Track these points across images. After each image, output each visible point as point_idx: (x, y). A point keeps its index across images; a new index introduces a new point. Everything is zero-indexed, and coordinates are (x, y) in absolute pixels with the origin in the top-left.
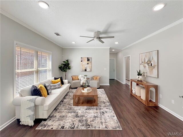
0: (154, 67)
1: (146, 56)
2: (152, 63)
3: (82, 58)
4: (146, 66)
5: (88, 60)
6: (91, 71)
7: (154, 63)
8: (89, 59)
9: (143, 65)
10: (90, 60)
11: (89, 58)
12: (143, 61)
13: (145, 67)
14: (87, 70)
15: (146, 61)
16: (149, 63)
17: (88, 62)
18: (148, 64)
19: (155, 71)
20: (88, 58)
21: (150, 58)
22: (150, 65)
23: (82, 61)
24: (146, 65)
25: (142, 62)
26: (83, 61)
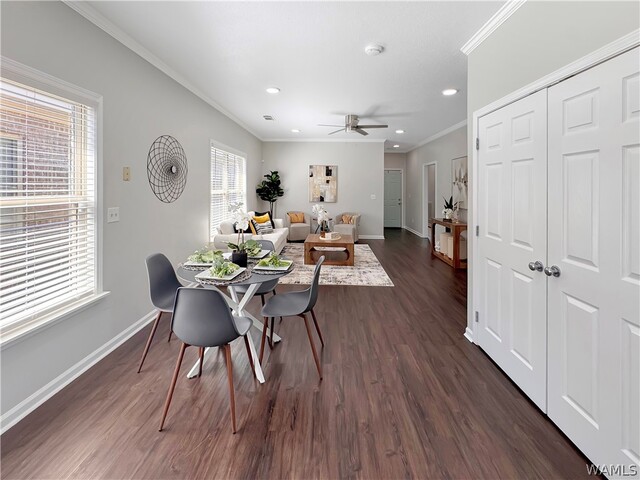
1: (462, 165)
6: (335, 201)
8: (331, 171)
9: (457, 184)
10: (334, 172)
11: (330, 168)
12: (458, 176)
13: (460, 189)
14: (326, 199)
15: (462, 177)
17: (329, 178)
18: (465, 182)
20: (327, 167)
23: (311, 176)
24: (463, 185)
25: (457, 179)
26: (314, 175)
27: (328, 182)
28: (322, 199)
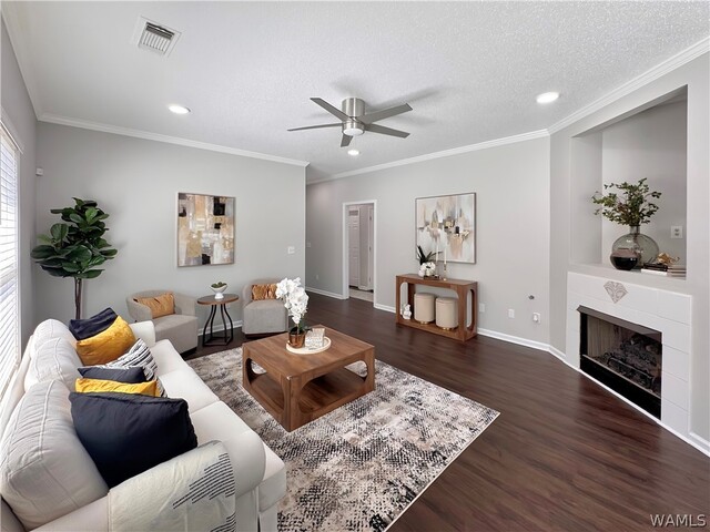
0: (466, 237)
1: (439, 206)
2: (460, 224)
3: (182, 196)
4: (439, 235)
5: (219, 208)
6: (232, 261)
7: (465, 226)
8: (223, 206)
9: (428, 230)
10: (228, 209)
11: (221, 201)
12: (430, 219)
13: (435, 237)
14: (215, 260)
15: (441, 221)
16: (451, 226)
17: (219, 219)
18: (446, 228)
19: (468, 247)
20: (216, 199)
21: (453, 213)
22: (453, 230)
23: (183, 214)
24: (442, 232)
25: (427, 224)
26: (189, 214)
27: (217, 226)
28: (206, 260)
